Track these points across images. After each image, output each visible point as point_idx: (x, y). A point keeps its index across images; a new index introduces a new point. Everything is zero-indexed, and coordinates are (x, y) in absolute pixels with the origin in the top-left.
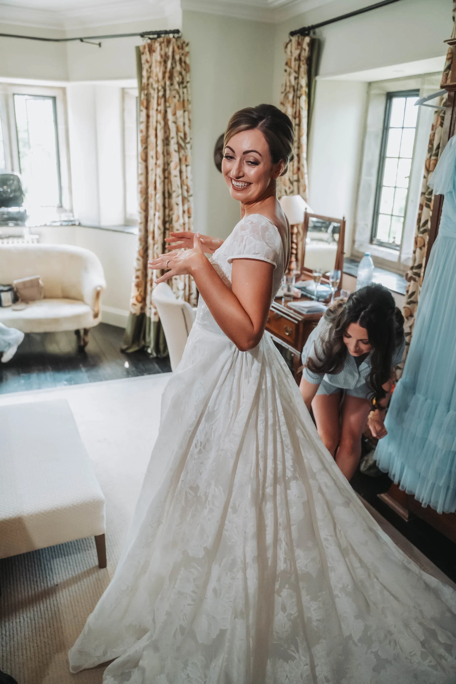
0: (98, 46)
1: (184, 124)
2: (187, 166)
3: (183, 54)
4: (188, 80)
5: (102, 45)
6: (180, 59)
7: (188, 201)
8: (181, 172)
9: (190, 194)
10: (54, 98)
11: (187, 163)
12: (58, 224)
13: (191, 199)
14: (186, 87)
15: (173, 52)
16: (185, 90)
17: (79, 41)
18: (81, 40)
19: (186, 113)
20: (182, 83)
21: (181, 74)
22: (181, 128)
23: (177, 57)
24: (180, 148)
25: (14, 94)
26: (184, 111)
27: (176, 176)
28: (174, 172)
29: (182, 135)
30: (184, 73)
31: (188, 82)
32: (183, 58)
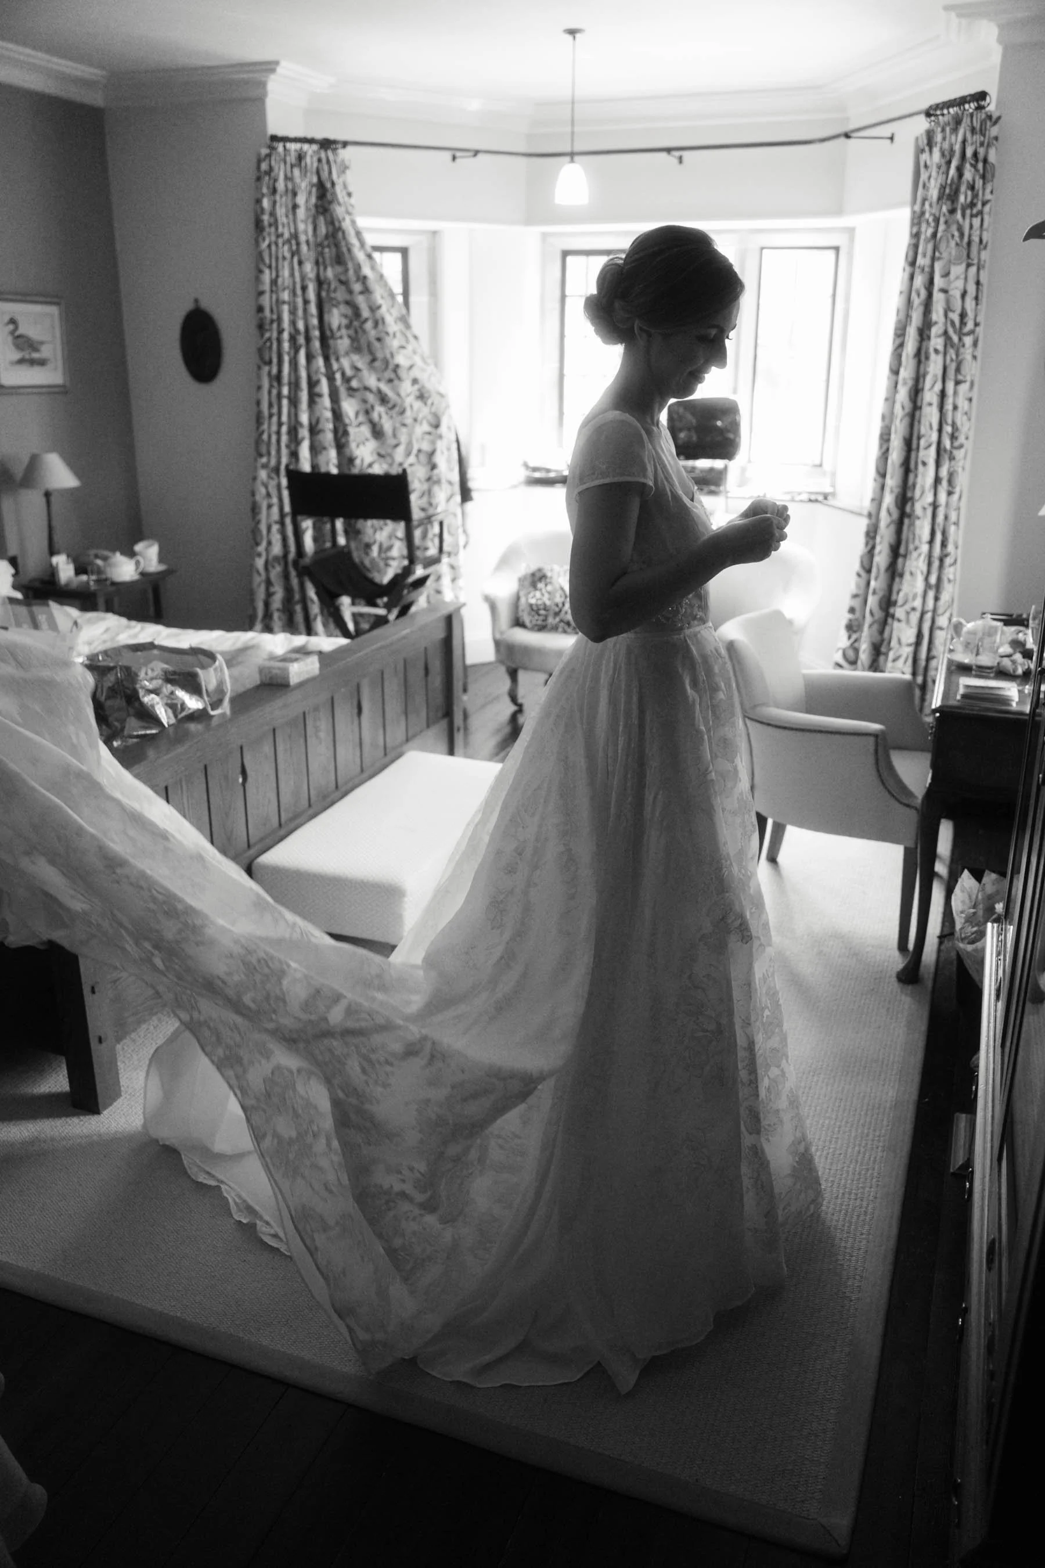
0: (889, 141)
1: (964, 295)
2: (958, 383)
3: (982, 144)
4: (988, 196)
5: (896, 139)
6: (975, 154)
7: (952, 458)
8: (943, 394)
9: (956, 444)
10: (837, 249)
11: (960, 377)
12: (805, 497)
13: (959, 454)
14: (981, 213)
15: (964, 142)
16: (976, 222)
17: (843, 140)
18: (847, 136)
19: (973, 270)
20: (972, 205)
21: (972, 187)
22: (957, 305)
23: (969, 152)
24: (948, 346)
25: (762, 249)
26: (969, 265)
27: (930, 404)
28: (930, 396)
29: (955, 317)
30: (979, 183)
31: (984, 204)
32: (981, 151)
